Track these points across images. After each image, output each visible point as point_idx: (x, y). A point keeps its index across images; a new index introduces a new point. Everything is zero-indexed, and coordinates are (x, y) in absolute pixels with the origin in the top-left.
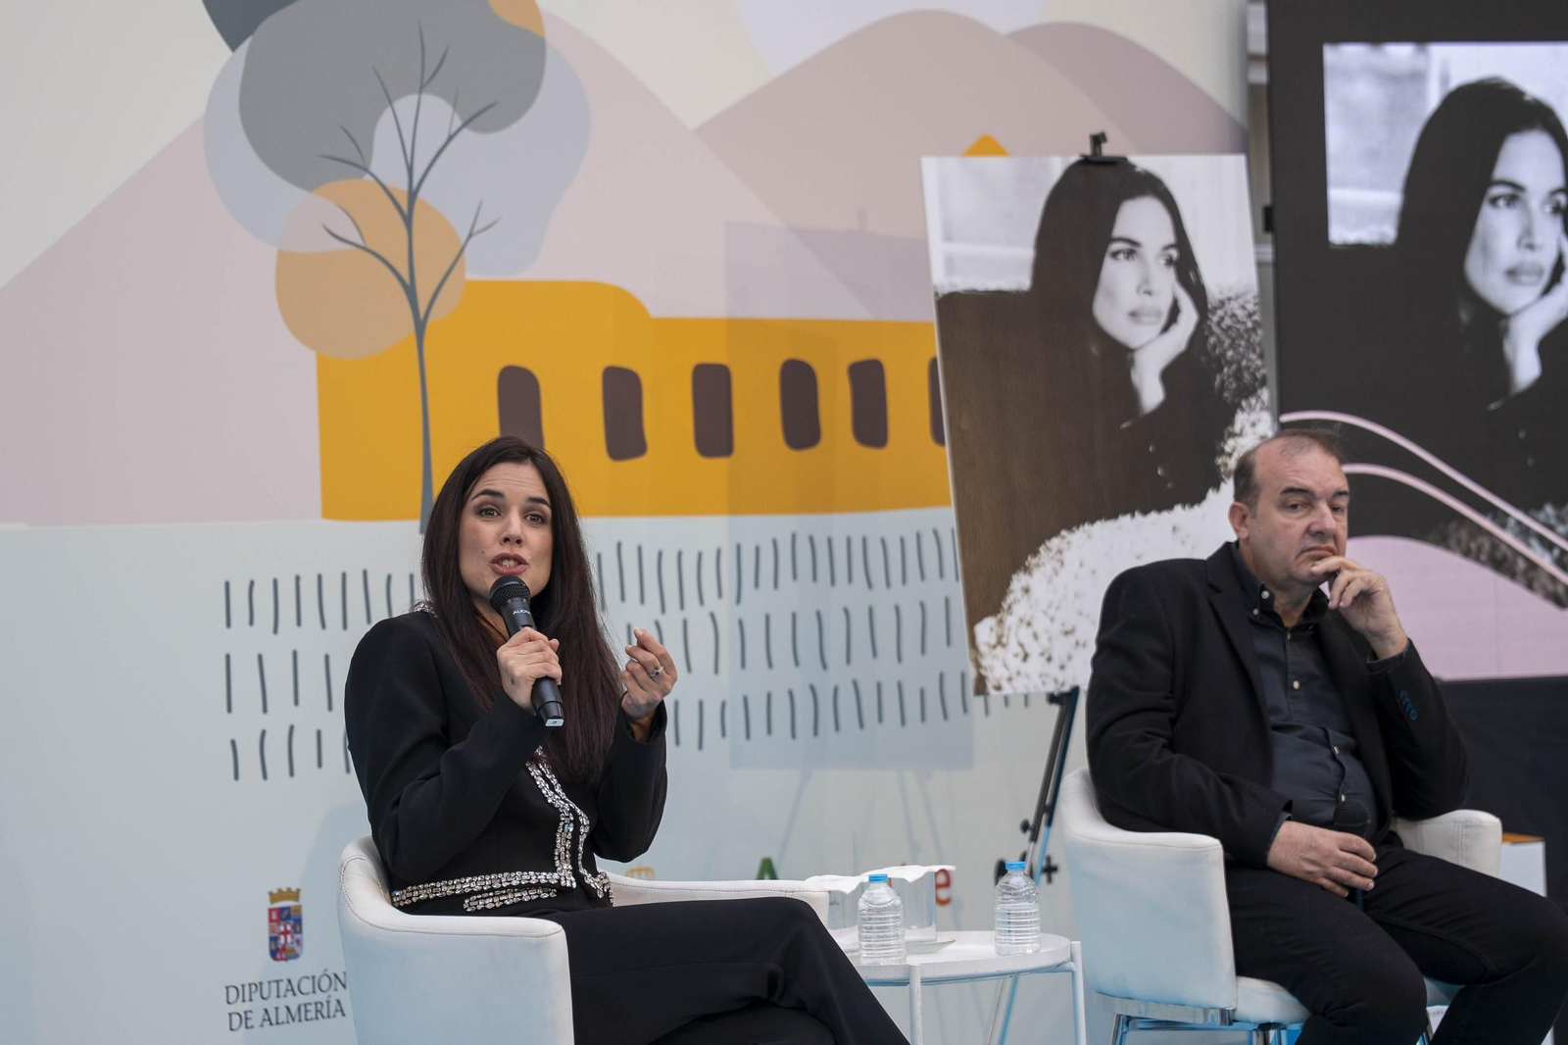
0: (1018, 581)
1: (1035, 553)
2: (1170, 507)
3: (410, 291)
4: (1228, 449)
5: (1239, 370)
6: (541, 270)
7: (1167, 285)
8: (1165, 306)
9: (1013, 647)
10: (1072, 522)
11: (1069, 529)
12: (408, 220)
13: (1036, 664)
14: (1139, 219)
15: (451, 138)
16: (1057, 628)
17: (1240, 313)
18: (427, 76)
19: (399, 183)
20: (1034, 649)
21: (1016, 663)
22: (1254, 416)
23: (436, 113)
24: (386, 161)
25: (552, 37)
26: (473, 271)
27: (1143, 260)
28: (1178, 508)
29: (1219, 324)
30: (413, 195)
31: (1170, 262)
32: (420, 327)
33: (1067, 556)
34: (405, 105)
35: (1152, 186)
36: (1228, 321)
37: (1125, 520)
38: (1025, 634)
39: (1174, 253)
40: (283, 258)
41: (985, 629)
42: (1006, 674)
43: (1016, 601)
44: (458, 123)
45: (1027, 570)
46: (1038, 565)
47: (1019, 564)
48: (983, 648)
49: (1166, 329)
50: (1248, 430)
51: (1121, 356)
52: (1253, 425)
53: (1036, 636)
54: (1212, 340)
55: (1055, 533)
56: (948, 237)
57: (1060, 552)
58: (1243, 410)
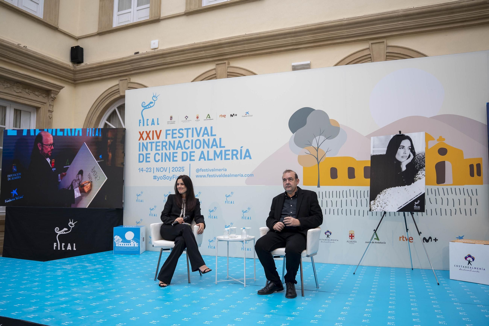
0: (378, 196)
1: (382, 192)
2: (405, 185)
3: (317, 159)
4: (416, 177)
5: (420, 164)
6: (338, 155)
7: (408, 152)
8: (408, 155)
9: (376, 205)
10: (388, 187)
11: (387, 188)
12: (317, 151)
13: (379, 207)
14: (406, 143)
15: (324, 141)
16: (384, 202)
17: (421, 156)
18: (321, 133)
19: (316, 146)
20: (379, 205)
21: (376, 207)
22: (422, 172)
23: (322, 138)
24: (314, 144)
25: (341, 127)
26: (327, 156)
27: (405, 149)
28: (406, 186)
29: (417, 158)
30: (318, 148)
31: (409, 149)
32: (318, 163)
33: (386, 192)
34: (317, 138)
35: (408, 138)
36: (419, 157)
37: (397, 187)
38: (378, 203)
39: (410, 147)
40: (299, 156)
41: (372, 202)
42: (375, 209)
43: (377, 198)
44: (325, 139)
45: (380, 194)
46: (382, 193)
47: (379, 193)
48: (371, 205)
49: (407, 159)
50: (420, 174)
51: (399, 163)
52: (422, 173)
53: (380, 203)
54: (416, 160)
55: (385, 189)
56: (374, 148)
57: (385, 192)
58: (420, 171)
